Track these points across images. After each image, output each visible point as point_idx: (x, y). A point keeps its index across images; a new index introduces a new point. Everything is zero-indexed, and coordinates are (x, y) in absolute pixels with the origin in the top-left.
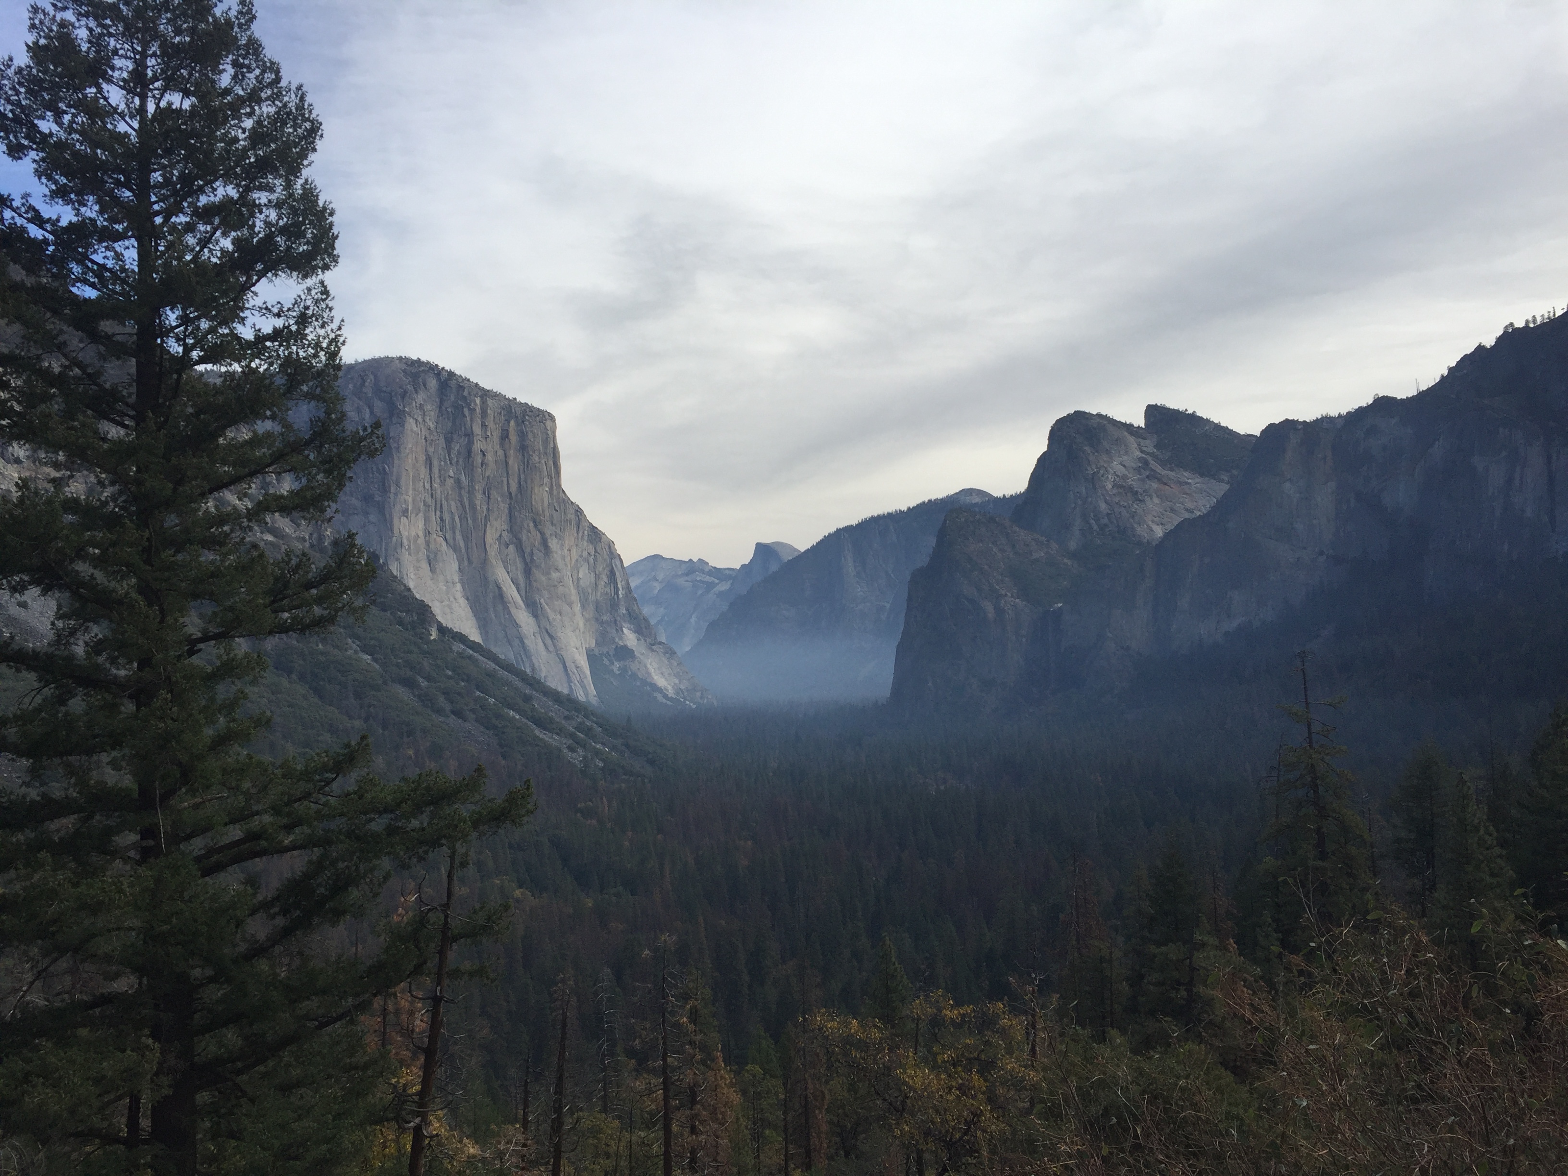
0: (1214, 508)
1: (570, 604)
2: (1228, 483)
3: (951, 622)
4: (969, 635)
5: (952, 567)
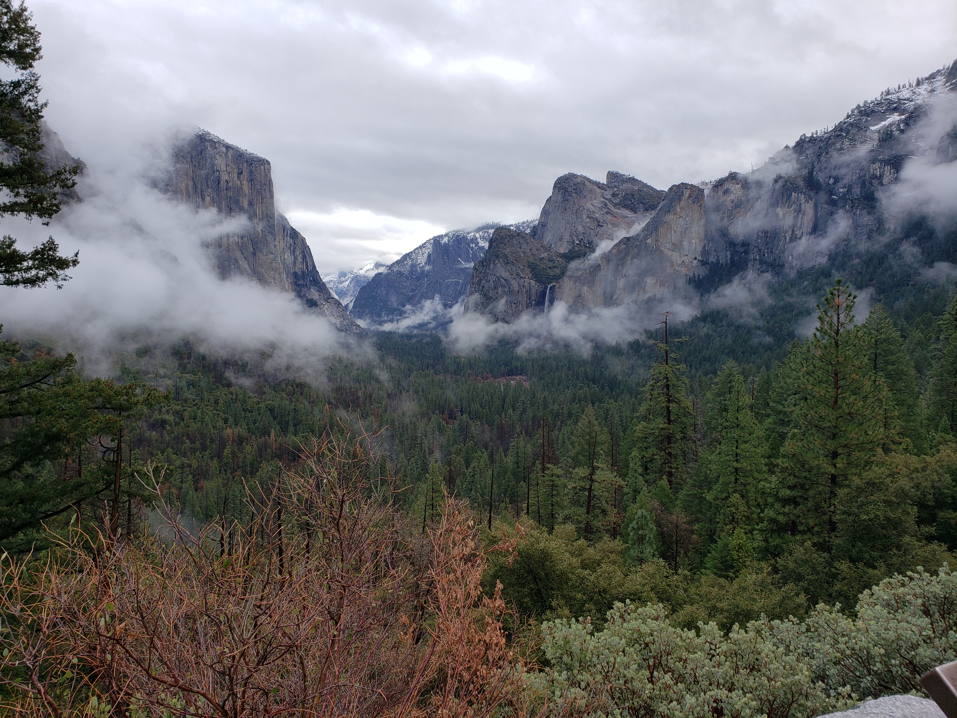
0: (642, 232)
1: (280, 274)
2: (649, 218)
3: (495, 292)
4: (504, 299)
5: (497, 261)
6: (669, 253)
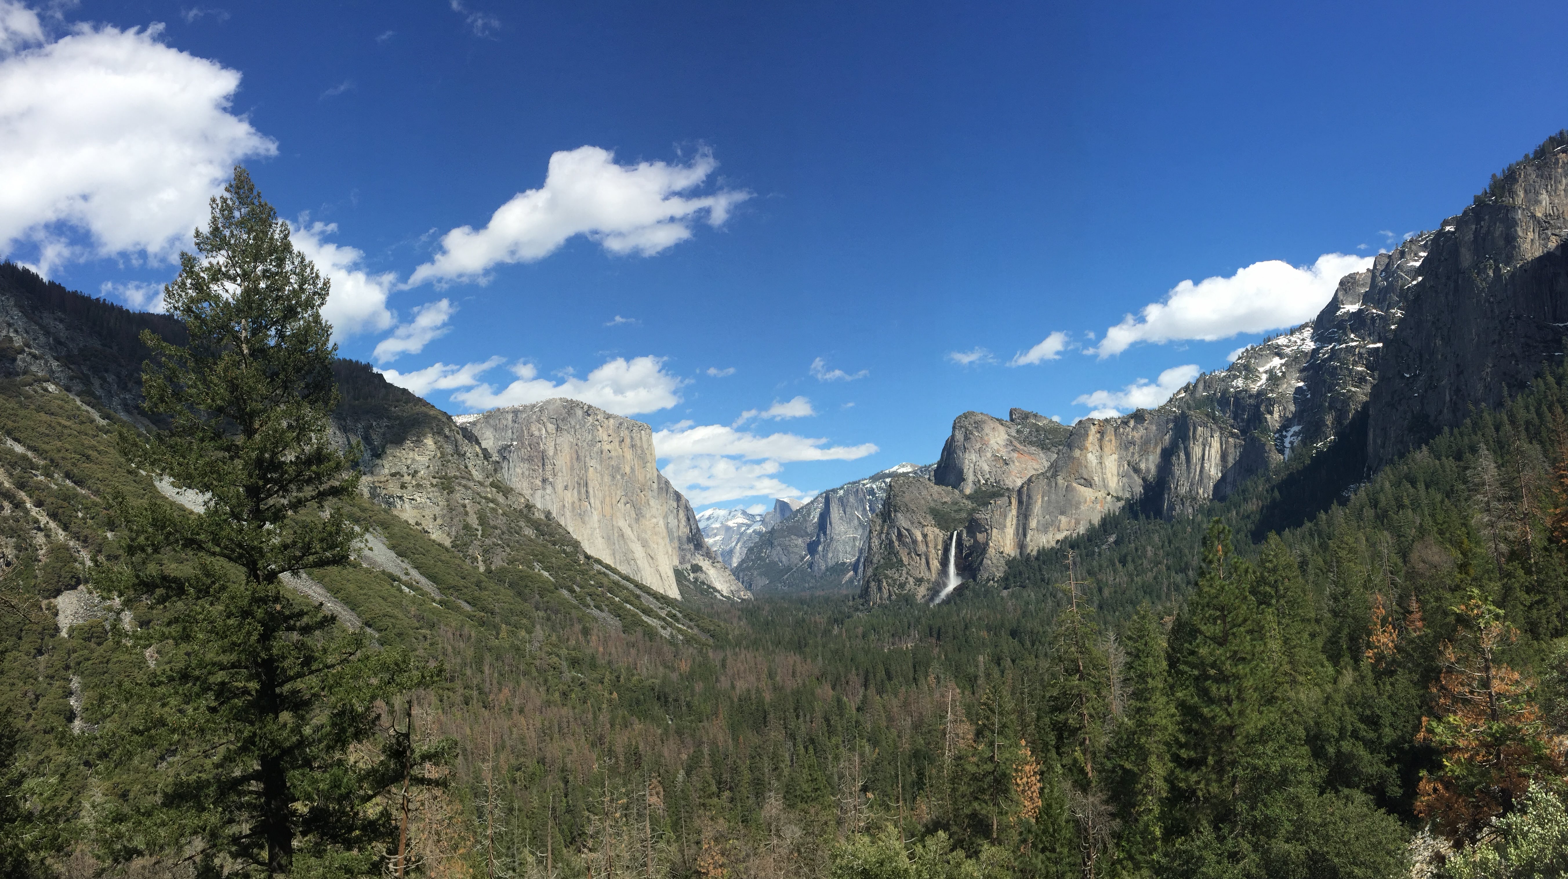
0: (1049, 468)
1: (663, 538)
2: (1058, 453)
3: (896, 544)
4: (906, 551)
5: (895, 511)
6: (1083, 488)
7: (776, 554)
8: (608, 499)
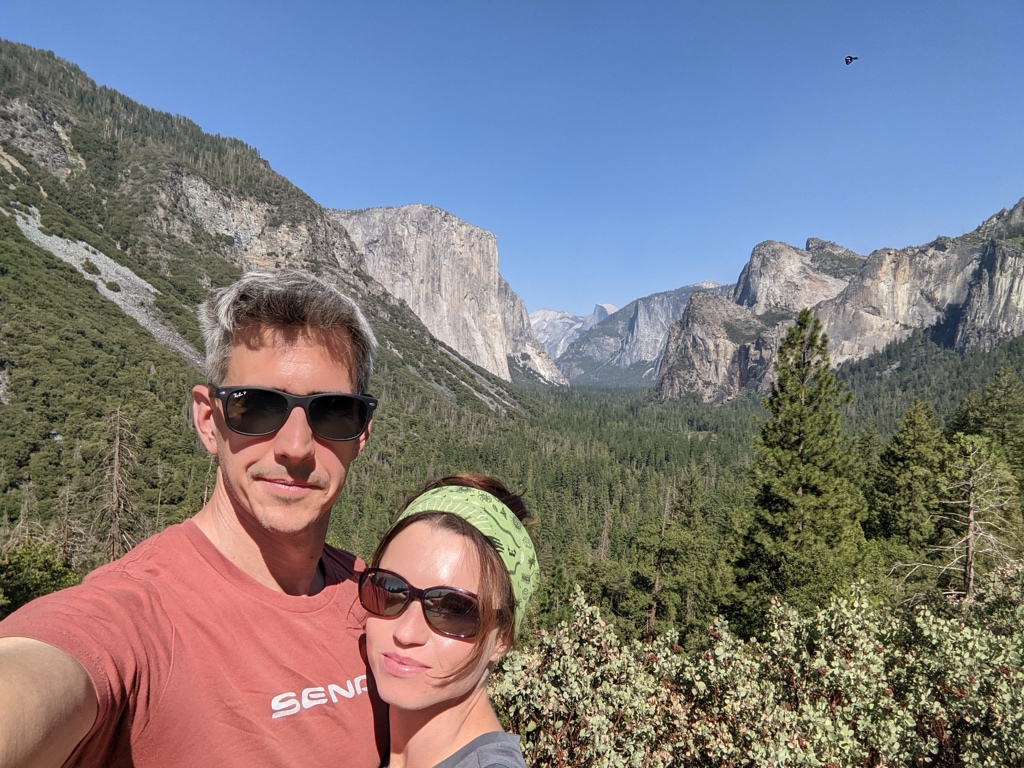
0: (839, 296)
1: (500, 330)
2: (850, 282)
3: (690, 350)
4: (699, 357)
5: (693, 321)
6: (870, 316)
7: (591, 350)
8: (456, 293)
